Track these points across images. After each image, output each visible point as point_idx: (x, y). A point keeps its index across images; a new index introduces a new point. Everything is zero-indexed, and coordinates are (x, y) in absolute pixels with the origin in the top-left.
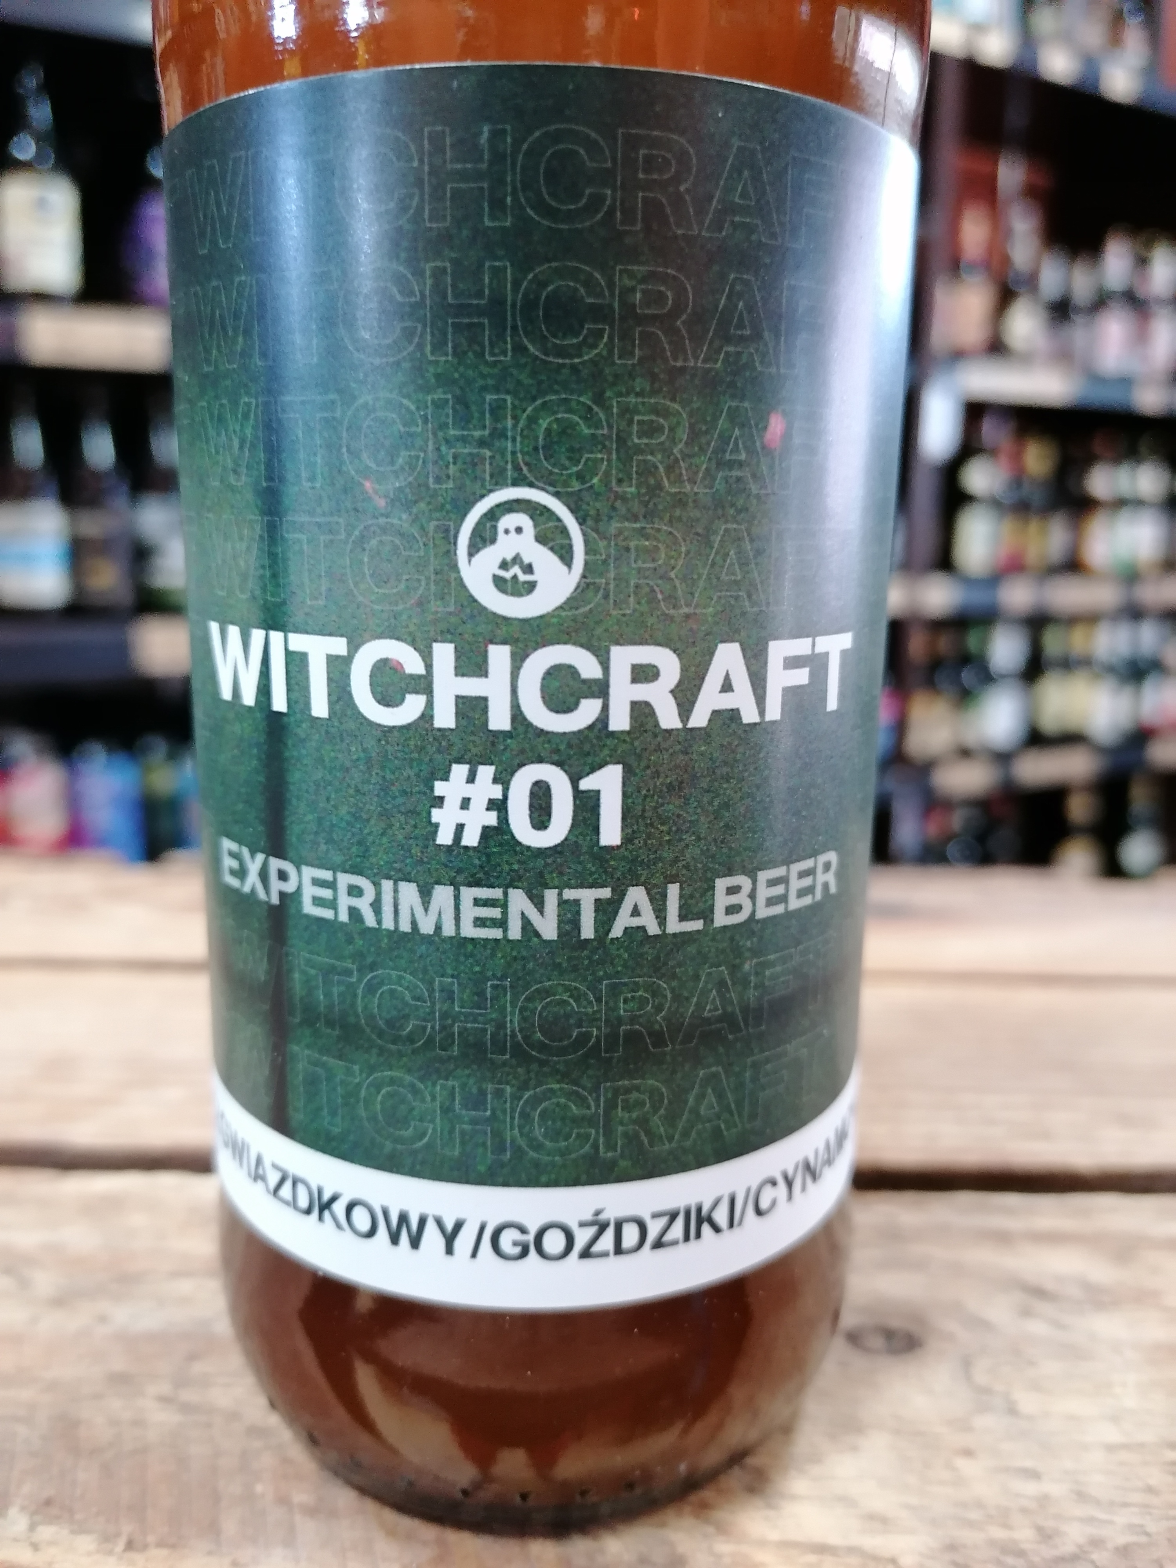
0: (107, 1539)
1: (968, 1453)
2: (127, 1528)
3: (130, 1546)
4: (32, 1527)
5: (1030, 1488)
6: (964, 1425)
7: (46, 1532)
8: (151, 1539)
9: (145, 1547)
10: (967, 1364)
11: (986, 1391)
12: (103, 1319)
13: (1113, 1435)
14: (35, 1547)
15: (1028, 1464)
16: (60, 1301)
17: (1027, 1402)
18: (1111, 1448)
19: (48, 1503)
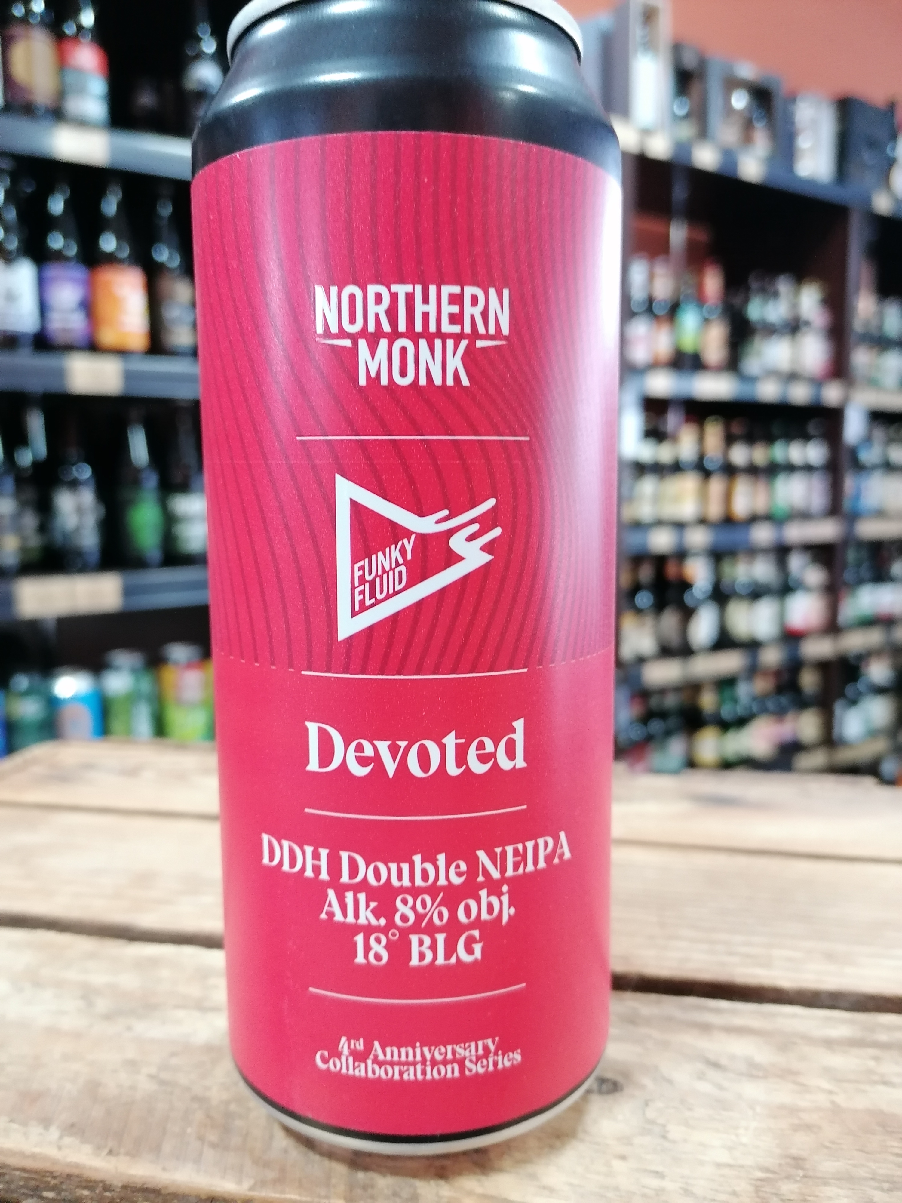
0: (98, 1148)
1: (623, 1158)
2: (111, 1144)
3: (110, 1152)
4: (61, 1137)
5: (654, 1183)
6: (626, 1140)
7: (68, 1140)
8: (122, 1150)
9: (118, 1154)
10: (646, 1103)
11: (652, 1122)
12: (129, 1028)
13: (724, 1157)
14: (60, 1148)
15: (660, 1169)
16: (108, 1017)
17: (675, 1131)
18: (719, 1165)
19: (73, 1125)
